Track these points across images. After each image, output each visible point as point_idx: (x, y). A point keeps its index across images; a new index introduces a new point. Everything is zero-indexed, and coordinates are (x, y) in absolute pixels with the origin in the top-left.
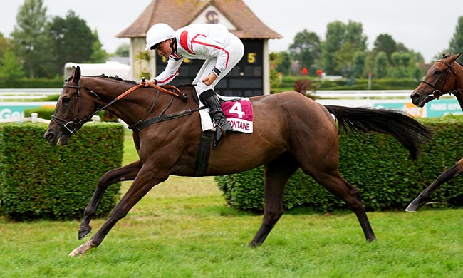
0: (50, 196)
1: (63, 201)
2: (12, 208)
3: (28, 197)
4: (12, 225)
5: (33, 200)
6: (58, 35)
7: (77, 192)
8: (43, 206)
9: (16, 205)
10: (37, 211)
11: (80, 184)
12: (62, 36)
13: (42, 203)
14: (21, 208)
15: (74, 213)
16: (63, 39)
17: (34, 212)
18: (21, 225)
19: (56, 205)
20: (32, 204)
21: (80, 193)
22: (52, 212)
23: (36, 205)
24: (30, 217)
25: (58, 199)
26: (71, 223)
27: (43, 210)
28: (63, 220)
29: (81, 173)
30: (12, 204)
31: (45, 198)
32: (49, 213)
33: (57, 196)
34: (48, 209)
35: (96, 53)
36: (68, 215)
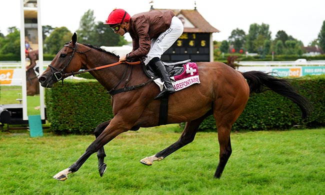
0: (77, 121)
1: (85, 124)
2: (56, 127)
3: (65, 122)
4: (55, 137)
5: (67, 123)
6: (100, 31)
7: (93, 118)
8: (73, 126)
9: (58, 126)
10: (70, 129)
11: (94, 114)
12: (103, 32)
13: (73, 124)
14: (61, 128)
15: (91, 131)
16: (104, 34)
17: (68, 130)
18: (60, 137)
19: (81, 126)
20: (67, 125)
21: (94, 119)
22: (78, 130)
23: (69, 126)
24: (66, 133)
25: (82, 122)
26: (89, 136)
27: (73, 129)
28: (84, 135)
29: (95, 108)
30: (56, 125)
31: (74, 122)
32: (77, 131)
33: (81, 121)
34: (76, 128)
35: (122, 41)
36: (87, 132)
